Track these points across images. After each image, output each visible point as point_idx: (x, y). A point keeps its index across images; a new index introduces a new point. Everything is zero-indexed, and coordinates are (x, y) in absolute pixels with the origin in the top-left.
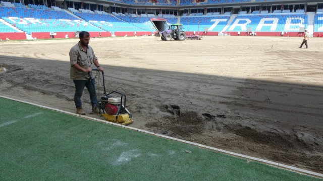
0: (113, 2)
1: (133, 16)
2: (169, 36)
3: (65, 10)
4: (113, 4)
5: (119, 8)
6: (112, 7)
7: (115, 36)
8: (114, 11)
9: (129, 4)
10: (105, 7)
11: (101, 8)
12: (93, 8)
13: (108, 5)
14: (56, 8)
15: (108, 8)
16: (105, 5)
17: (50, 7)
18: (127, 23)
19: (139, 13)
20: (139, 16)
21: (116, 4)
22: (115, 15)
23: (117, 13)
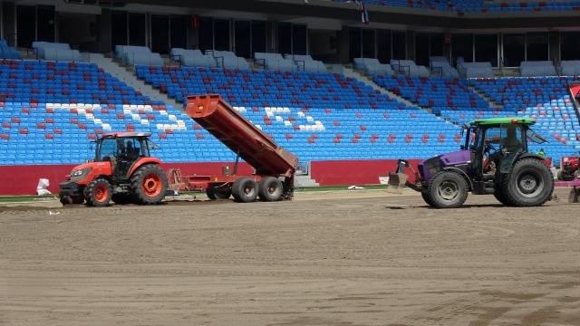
0: (359, 5)
1: (477, 71)
2: (449, 185)
3: (99, 60)
4: (355, 14)
5: (399, 36)
6: (355, 34)
7: (313, 183)
8: (369, 55)
9: (453, 14)
10: (317, 35)
11: (292, 41)
12: (249, 41)
13: (334, 25)
14: (57, 52)
15: (335, 39)
16: (314, 23)
17: (29, 47)
18: (424, 114)
19: (514, 59)
20: (508, 73)
21: (374, 16)
22: (366, 73)
23: (384, 60)
